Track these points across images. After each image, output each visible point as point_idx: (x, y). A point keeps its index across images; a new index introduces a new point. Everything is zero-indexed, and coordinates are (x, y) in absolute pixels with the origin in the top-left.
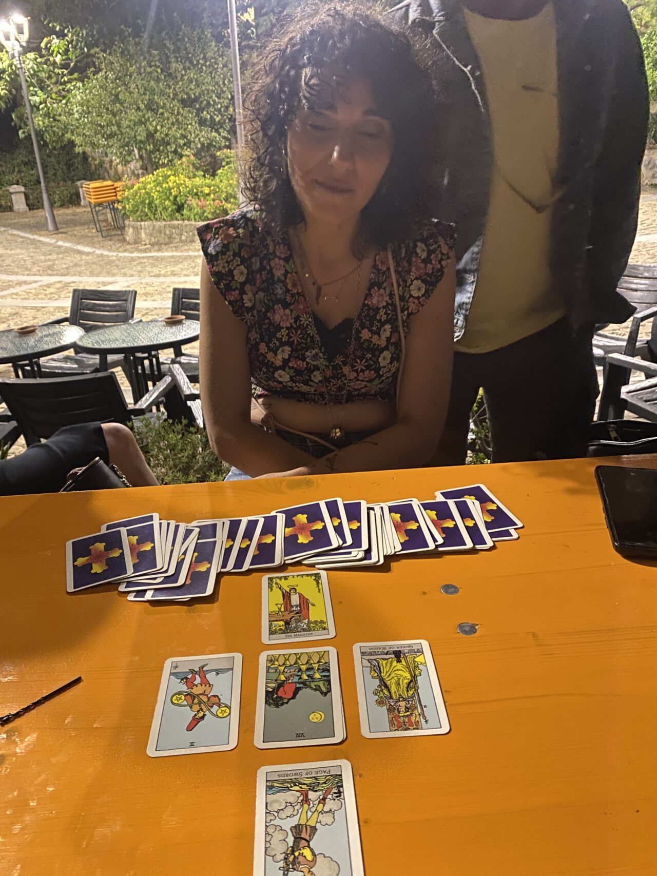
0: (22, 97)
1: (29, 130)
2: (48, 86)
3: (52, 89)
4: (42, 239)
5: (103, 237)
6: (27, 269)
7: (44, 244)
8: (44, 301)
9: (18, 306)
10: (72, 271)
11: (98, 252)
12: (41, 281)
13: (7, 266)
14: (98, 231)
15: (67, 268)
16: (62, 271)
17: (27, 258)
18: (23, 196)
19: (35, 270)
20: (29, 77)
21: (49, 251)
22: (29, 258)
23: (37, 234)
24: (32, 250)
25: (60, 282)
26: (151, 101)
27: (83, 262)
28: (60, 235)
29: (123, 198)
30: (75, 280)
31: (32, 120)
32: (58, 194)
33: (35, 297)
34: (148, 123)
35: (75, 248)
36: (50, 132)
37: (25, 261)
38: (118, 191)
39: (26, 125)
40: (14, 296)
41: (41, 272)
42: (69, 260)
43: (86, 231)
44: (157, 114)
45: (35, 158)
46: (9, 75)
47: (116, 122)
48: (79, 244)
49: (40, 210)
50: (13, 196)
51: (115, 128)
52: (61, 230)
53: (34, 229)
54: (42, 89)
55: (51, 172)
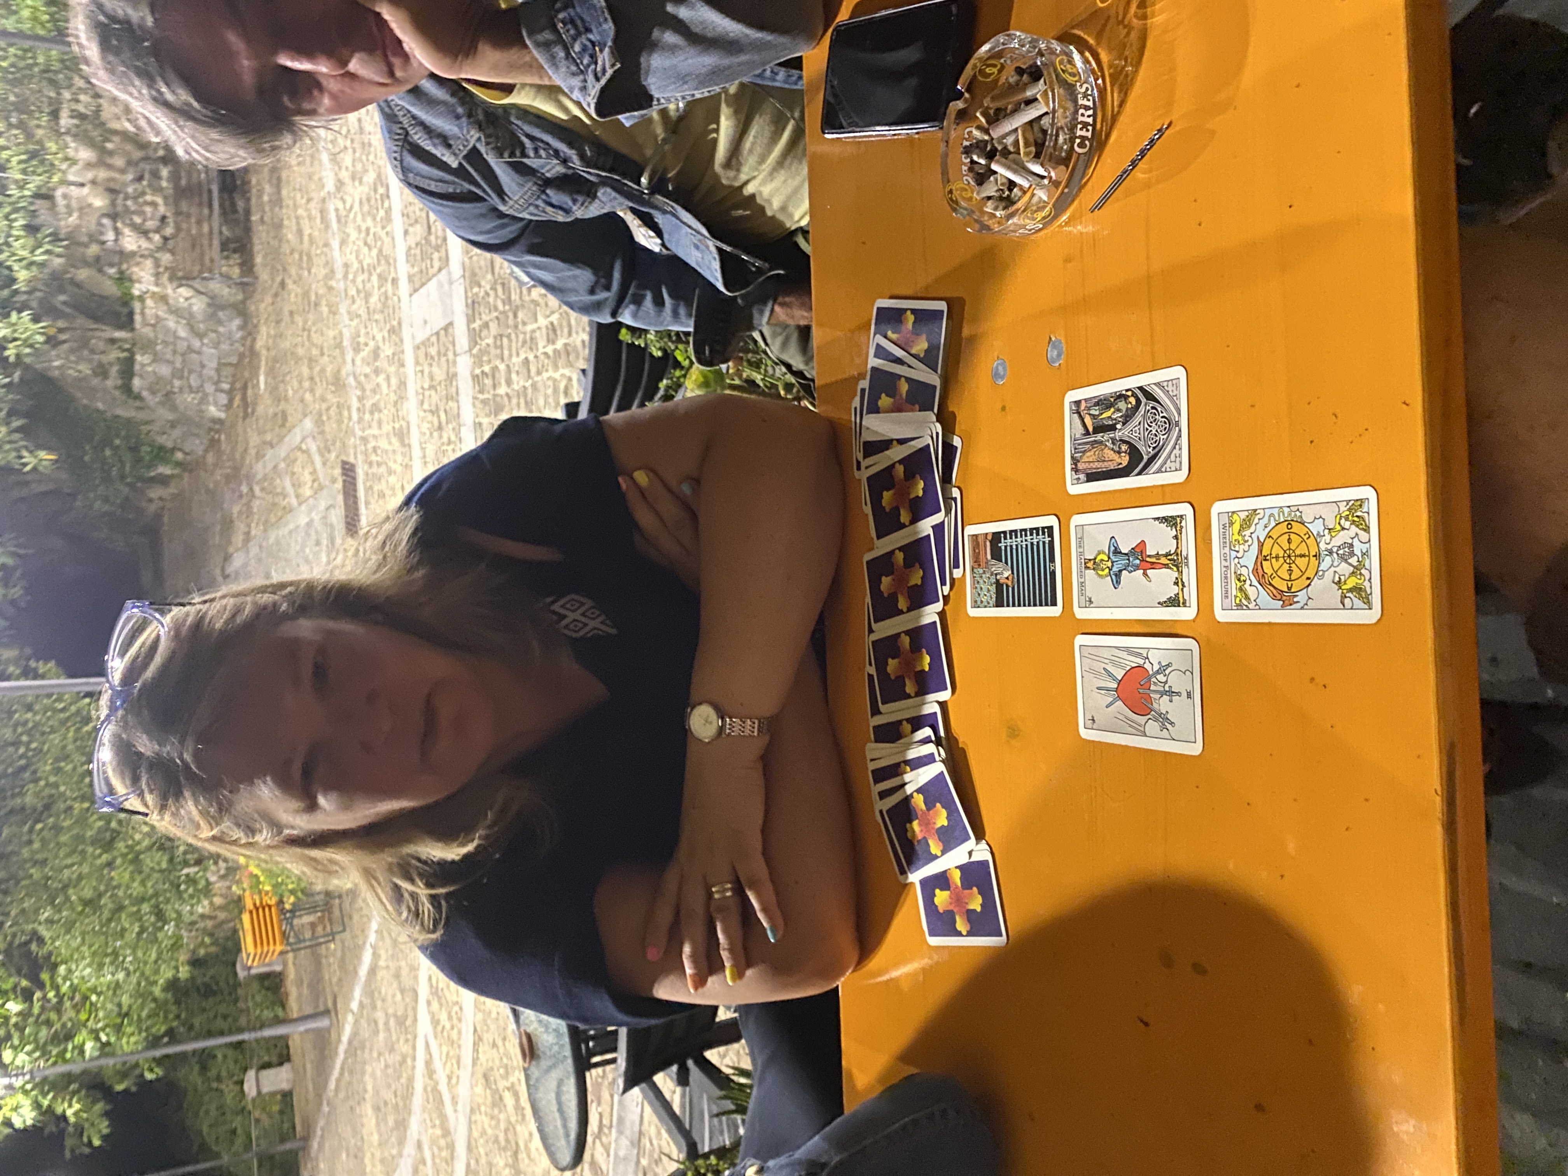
0: (84, 1072)
1: (147, 1060)
2: (64, 1025)
3: (70, 1019)
4: (345, 1038)
5: (344, 930)
6: (403, 1062)
7: (355, 1034)
8: (464, 1031)
9: (473, 1074)
10: (407, 982)
11: (372, 938)
12: (426, 1036)
13: (396, 1096)
14: (333, 939)
15: (402, 991)
16: (408, 1000)
17: (383, 1063)
18: (264, 1073)
19: (405, 1048)
20: (47, 1060)
21: (369, 1025)
22: (382, 1059)
23: (337, 1048)
24: (366, 1055)
25: (429, 1003)
26: (94, 842)
27: (391, 964)
28: (339, 1006)
29: (275, 893)
30: (427, 978)
31: (127, 1054)
32: (262, 1011)
33: (455, 1045)
34: (138, 848)
35: (363, 979)
36: (149, 1023)
37: (387, 1066)
38: (261, 903)
39: (137, 1065)
40: (454, 1081)
41: (409, 1036)
42: (387, 987)
43: (331, 960)
44: (119, 833)
45: (194, 1052)
46: (45, 1095)
47: (133, 905)
48: (356, 973)
49: (290, 1043)
50: (265, 1090)
51: (146, 908)
52: (330, 1004)
53: (327, 1052)
54: (69, 1037)
55: (220, 1024)
